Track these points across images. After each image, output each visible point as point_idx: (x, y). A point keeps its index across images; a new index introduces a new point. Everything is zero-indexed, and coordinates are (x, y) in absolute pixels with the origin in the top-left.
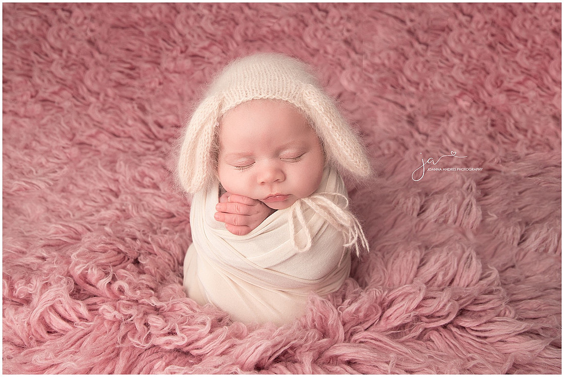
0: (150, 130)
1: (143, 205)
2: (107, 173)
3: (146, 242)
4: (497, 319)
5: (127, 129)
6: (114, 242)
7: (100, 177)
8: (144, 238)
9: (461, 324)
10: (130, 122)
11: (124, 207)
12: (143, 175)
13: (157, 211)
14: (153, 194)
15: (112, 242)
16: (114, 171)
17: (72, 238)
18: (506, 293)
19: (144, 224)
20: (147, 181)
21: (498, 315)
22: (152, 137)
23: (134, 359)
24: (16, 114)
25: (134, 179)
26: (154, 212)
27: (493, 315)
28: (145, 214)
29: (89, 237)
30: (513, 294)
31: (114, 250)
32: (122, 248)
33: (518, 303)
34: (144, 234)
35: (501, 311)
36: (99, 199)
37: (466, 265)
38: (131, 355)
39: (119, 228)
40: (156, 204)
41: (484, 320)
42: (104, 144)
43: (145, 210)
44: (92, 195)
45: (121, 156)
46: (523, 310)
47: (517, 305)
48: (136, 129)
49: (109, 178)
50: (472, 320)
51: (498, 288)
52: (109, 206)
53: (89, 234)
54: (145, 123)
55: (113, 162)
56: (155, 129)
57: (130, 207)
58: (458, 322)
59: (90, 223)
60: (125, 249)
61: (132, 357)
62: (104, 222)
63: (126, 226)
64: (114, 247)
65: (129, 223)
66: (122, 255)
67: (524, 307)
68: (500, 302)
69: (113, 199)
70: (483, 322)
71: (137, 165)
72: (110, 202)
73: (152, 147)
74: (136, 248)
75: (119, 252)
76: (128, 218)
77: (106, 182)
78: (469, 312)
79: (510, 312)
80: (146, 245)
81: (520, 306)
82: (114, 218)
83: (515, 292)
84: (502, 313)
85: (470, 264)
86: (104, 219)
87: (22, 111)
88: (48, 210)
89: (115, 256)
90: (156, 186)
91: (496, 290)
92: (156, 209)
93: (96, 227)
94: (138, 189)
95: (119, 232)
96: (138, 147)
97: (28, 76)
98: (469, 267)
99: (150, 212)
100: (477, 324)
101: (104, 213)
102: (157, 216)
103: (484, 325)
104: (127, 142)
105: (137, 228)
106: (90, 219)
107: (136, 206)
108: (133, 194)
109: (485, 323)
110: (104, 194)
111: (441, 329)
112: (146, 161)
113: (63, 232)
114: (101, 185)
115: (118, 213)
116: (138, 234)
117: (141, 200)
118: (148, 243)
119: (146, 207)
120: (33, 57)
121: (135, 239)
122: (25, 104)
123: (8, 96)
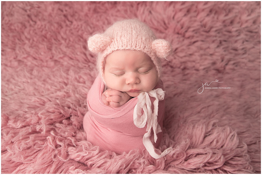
0: (87, 58)
1: (77, 91)
2: (64, 75)
3: (74, 110)
4: (243, 169)
5: (77, 56)
6: (59, 109)
7: (61, 76)
8: (74, 108)
9: (225, 169)
10: (79, 53)
11: (68, 91)
12: (80, 77)
13: (83, 95)
14: (83, 86)
15: (58, 108)
16: (68, 74)
17: (41, 104)
18: (249, 157)
19: (75, 101)
20: (81, 80)
21: (244, 168)
22: (88, 61)
23: (60, 165)
24: (6, 65)
25: (76, 79)
26: (82, 95)
27: (242, 167)
28: (77, 96)
29: (49, 104)
30: (253, 158)
31: (59, 112)
32: (62, 111)
33: (255, 163)
34: (75, 106)
35: (246, 166)
36: (58, 86)
37: (231, 139)
38: (59, 163)
39: (63, 101)
40: (83, 91)
41: (237, 169)
42: (66, 62)
43: (78, 93)
44: (56, 84)
45: (72, 68)
46: (258, 167)
47: (254, 164)
48: (81, 57)
49: (65, 77)
50: (231, 168)
51: (246, 154)
52: (62, 90)
53: (49, 102)
54: (85, 54)
55: (68, 70)
56: (89, 57)
57: (71, 91)
58: (223, 168)
59: (51, 97)
60: (64, 113)
61: (59, 164)
62: (58, 97)
63: (67, 101)
64: (59, 111)
65: (69, 100)
66: (61, 115)
67: (258, 166)
68: (246, 162)
69: (64, 86)
70: (236, 170)
71: (78, 73)
72: (63, 88)
73: (87, 66)
74: (69, 113)
75: (61, 113)
76: (69, 96)
77: (63, 79)
78: (229, 164)
79: (251, 168)
80: (74, 111)
81: (256, 165)
82: (63, 96)
83: (254, 157)
84: (247, 167)
85: (233, 139)
86: (58, 96)
87: (9, 64)
88: (35, 89)
89: (58, 115)
90: (84, 83)
91: (245, 155)
92: (83, 93)
93: (54, 99)
94: (76, 83)
95: (63, 103)
96: (80, 65)
97: (14, 49)
98: (232, 141)
99: (80, 95)
100: (233, 170)
101: (59, 93)
102: (83, 97)
103: (236, 171)
104: (76, 62)
105: (71, 102)
106: (52, 95)
107: (74, 91)
108: (74, 85)
109: (238, 170)
110: (61, 84)
111: (214, 171)
112: (83, 72)
113: (38, 102)
114: (60, 80)
115: (65, 94)
116: (71, 105)
117: (76, 89)
118: (76, 111)
119: (78, 92)
120: (17, 41)
121: (69, 108)
122: (11, 61)
123: (4, 57)
